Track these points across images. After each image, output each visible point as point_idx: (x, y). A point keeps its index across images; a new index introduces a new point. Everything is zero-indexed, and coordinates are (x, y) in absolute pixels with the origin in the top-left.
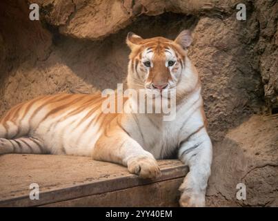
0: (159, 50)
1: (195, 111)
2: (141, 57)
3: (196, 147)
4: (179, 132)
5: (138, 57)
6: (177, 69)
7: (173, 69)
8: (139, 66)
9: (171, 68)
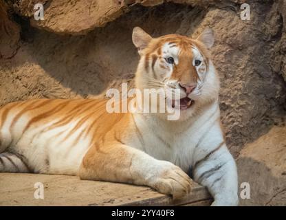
0: (184, 45)
1: (214, 124)
2: (159, 53)
3: (218, 168)
4: (194, 151)
5: (156, 53)
6: (203, 70)
7: (199, 69)
8: (158, 62)
9: (197, 68)
